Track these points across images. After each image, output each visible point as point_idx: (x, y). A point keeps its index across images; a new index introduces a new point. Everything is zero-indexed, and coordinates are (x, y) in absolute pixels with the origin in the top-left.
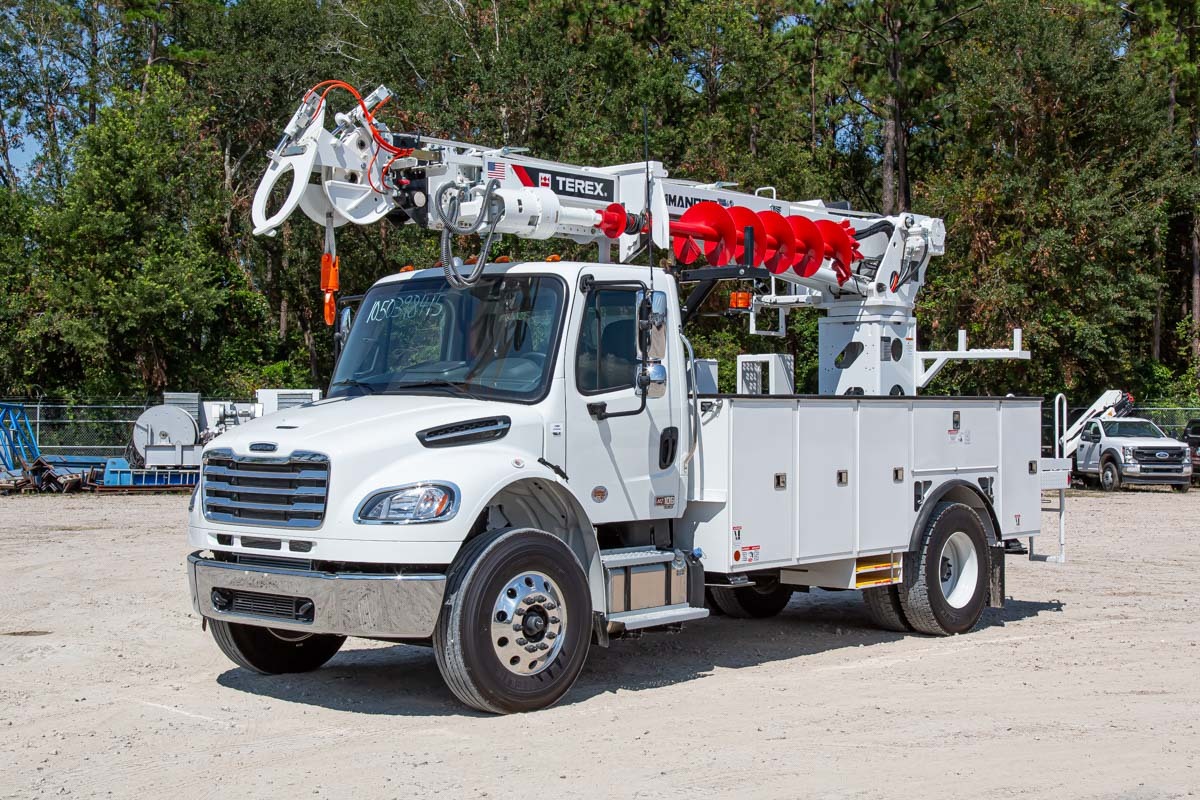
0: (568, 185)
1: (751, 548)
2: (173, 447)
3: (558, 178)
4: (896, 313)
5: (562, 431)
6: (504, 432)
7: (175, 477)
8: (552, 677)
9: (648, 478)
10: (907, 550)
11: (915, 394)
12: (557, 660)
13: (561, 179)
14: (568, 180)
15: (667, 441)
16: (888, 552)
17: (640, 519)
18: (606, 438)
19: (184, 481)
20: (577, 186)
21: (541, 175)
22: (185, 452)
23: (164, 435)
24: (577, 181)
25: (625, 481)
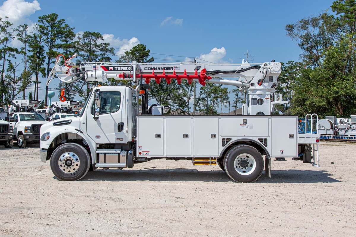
0: (118, 69)
1: (146, 152)
2: (324, 130)
3: (115, 67)
4: (258, 91)
5: (85, 123)
6: (70, 123)
7: (325, 137)
8: (75, 175)
9: (114, 134)
10: (219, 157)
11: (270, 114)
12: (76, 171)
13: (116, 68)
14: (118, 68)
15: (120, 126)
16: (209, 157)
17: (111, 143)
18: (99, 124)
19: (327, 138)
20: (121, 69)
21: (109, 67)
22: (328, 131)
23: (323, 127)
24: (121, 68)
25: (106, 134)
